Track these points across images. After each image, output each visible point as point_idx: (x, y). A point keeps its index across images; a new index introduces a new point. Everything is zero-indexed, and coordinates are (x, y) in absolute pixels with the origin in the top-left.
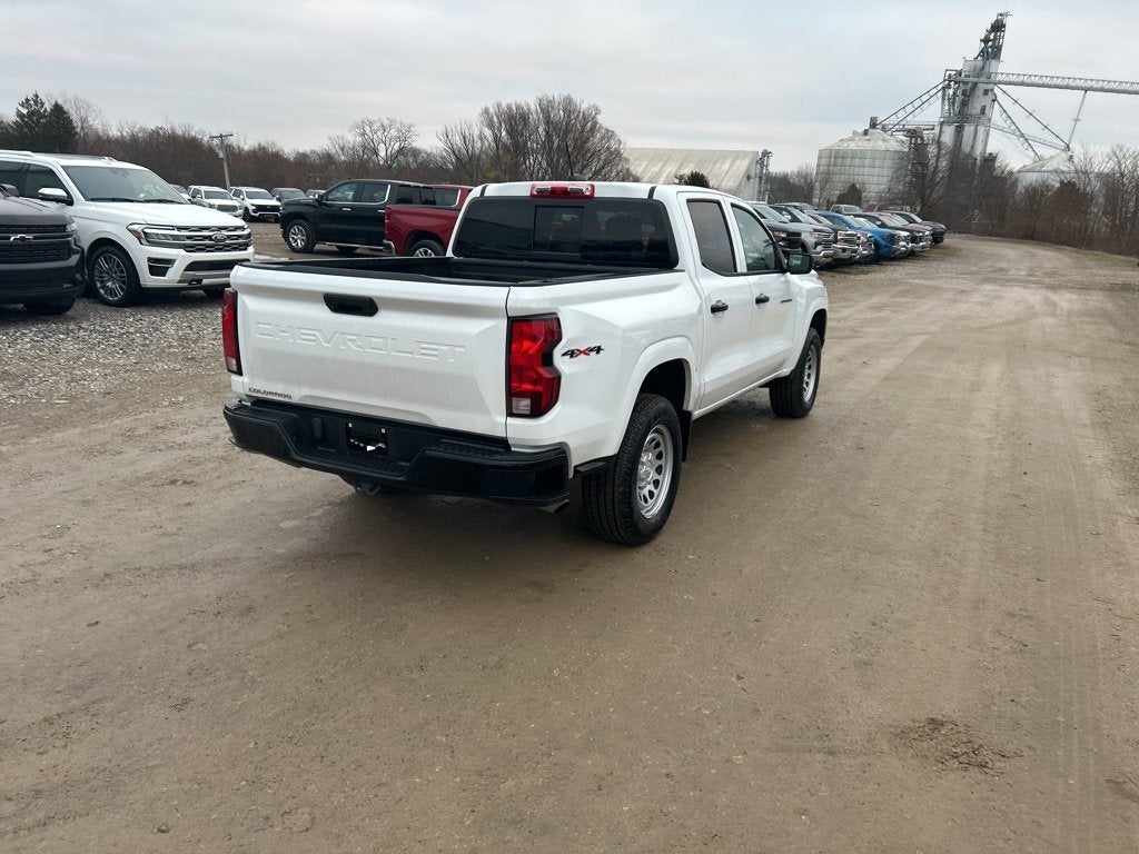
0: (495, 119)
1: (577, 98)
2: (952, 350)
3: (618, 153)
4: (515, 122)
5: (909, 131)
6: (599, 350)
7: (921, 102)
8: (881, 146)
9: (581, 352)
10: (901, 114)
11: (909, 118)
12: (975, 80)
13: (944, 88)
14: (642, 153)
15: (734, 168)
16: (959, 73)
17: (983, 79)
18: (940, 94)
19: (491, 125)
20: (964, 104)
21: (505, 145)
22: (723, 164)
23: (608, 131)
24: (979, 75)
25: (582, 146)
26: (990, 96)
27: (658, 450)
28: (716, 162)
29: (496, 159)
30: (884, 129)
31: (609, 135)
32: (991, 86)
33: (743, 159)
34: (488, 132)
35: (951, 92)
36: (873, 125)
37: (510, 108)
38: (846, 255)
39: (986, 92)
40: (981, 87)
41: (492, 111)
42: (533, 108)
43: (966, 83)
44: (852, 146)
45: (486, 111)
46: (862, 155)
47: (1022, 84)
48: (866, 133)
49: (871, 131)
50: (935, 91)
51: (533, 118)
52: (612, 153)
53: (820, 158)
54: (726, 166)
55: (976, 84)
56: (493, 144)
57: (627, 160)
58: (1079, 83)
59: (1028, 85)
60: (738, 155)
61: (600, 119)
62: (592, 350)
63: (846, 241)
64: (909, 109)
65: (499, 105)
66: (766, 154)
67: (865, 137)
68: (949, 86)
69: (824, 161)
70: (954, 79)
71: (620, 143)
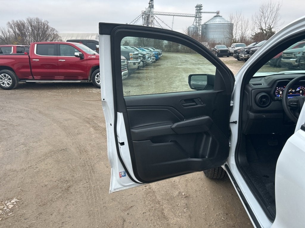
0: (13, 26)
1: (40, 18)
3: (57, 35)
4: (20, 26)
7: (137, 19)
11: (135, 23)
12: (149, 13)
13: (142, 16)
16: (145, 12)
17: (151, 13)
18: (142, 17)
19: (12, 28)
20: (148, 19)
21: (18, 34)
23: (52, 28)
24: (150, 12)
25: (45, 33)
26: (153, 18)
29: (16, 38)
31: (53, 30)
32: (153, 15)
33: (94, 35)
34: (11, 30)
35: (144, 16)
37: (17, 22)
39: (152, 17)
40: (151, 15)
41: (11, 23)
42: (25, 21)
43: (147, 14)
45: (9, 23)
47: (160, 14)
50: (140, 17)
51: (26, 25)
52: (55, 35)
55: (149, 14)
56: (13, 34)
57: (60, 37)
58: (172, 14)
59: (161, 15)
61: (49, 25)
64: (135, 21)
65: (13, 21)
68: (143, 15)
70: (144, 13)
71: (57, 32)
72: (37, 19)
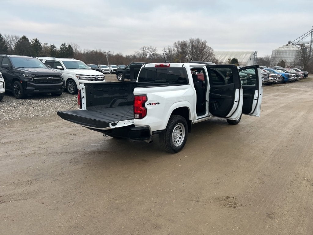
0: (178, 45)
1: (200, 39)
2: (292, 107)
3: (212, 53)
4: (183, 46)
5: (301, 44)
6: (158, 103)
7: (305, 36)
8: (292, 49)
9: (153, 104)
10: (298, 40)
11: (301, 41)
13: (312, 32)
14: (219, 53)
15: (246, 56)
18: (311, 34)
19: (177, 47)
21: (180, 52)
22: (243, 55)
23: (209, 47)
25: (202, 52)
27: (180, 130)
28: (241, 55)
29: (178, 56)
30: (293, 44)
31: (209, 48)
33: (249, 54)
34: (176, 49)
36: (289, 43)
37: (182, 42)
38: (272, 81)
41: (177, 43)
42: (188, 42)
44: (283, 49)
45: (175, 43)
46: (286, 52)
48: (287, 45)
49: (289, 45)
50: (309, 33)
51: (188, 45)
52: (210, 53)
53: (272, 53)
54: (244, 56)
56: (177, 52)
57: (215, 55)
60: (247, 53)
61: (207, 44)
62: (157, 103)
63: (272, 77)
64: (301, 38)
65: (179, 41)
66: (256, 52)
67: (287, 47)
69: (274, 54)
71: (212, 50)
72: (198, 40)
